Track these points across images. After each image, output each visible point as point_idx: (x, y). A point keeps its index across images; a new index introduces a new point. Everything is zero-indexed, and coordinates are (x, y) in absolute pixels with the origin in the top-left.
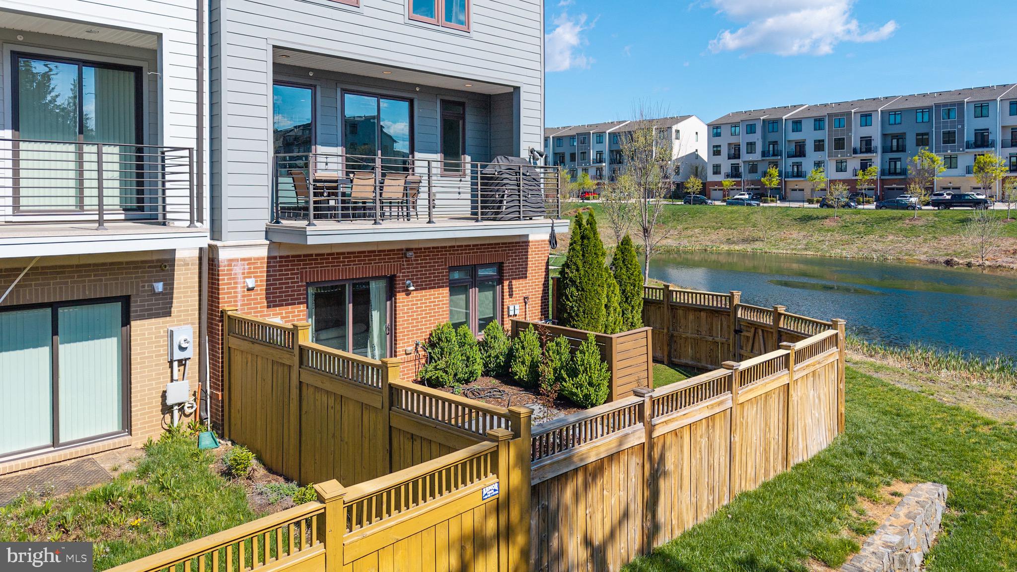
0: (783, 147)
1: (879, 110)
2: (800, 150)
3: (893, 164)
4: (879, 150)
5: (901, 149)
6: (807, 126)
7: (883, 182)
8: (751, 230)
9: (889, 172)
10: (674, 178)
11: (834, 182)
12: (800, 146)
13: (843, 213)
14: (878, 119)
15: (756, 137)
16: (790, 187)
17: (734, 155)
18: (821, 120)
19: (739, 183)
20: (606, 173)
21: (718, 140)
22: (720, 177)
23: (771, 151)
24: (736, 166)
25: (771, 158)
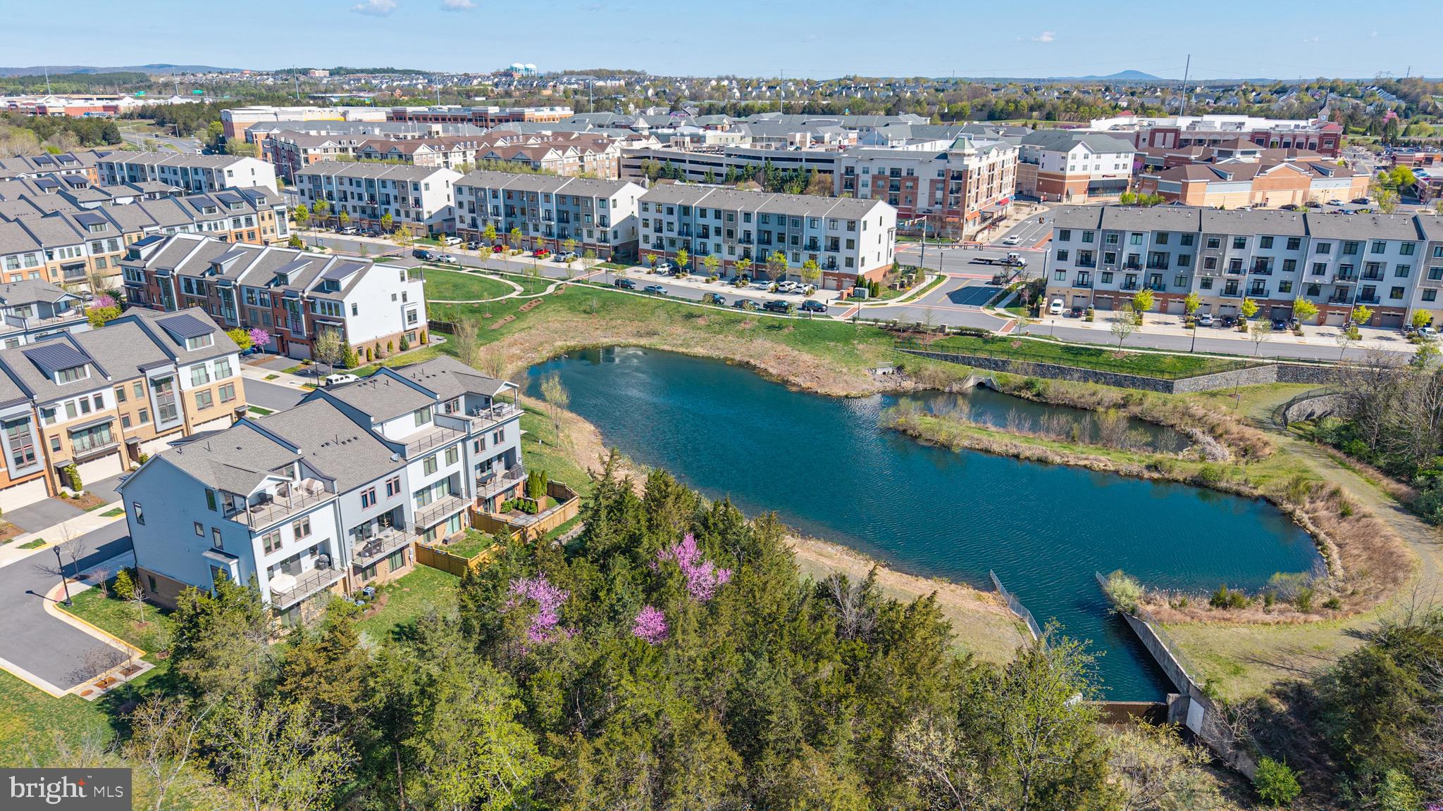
0: (693, 229)
1: (756, 212)
2: (705, 234)
4: (755, 242)
5: (769, 242)
6: (710, 214)
7: (757, 266)
8: (654, 324)
9: (762, 259)
10: (613, 242)
11: (728, 263)
12: (706, 228)
13: (711, 312)
14: (754, 218)
15: (674, 218)
16: (698, 261)
17: (659, 230)
18: (720, 212)
19: (662, 254)
20: (555, 230)
21: (646, 215)
22: (648, 247)
23: (685, 231)
24: (660, 239)
25: (684, 237)
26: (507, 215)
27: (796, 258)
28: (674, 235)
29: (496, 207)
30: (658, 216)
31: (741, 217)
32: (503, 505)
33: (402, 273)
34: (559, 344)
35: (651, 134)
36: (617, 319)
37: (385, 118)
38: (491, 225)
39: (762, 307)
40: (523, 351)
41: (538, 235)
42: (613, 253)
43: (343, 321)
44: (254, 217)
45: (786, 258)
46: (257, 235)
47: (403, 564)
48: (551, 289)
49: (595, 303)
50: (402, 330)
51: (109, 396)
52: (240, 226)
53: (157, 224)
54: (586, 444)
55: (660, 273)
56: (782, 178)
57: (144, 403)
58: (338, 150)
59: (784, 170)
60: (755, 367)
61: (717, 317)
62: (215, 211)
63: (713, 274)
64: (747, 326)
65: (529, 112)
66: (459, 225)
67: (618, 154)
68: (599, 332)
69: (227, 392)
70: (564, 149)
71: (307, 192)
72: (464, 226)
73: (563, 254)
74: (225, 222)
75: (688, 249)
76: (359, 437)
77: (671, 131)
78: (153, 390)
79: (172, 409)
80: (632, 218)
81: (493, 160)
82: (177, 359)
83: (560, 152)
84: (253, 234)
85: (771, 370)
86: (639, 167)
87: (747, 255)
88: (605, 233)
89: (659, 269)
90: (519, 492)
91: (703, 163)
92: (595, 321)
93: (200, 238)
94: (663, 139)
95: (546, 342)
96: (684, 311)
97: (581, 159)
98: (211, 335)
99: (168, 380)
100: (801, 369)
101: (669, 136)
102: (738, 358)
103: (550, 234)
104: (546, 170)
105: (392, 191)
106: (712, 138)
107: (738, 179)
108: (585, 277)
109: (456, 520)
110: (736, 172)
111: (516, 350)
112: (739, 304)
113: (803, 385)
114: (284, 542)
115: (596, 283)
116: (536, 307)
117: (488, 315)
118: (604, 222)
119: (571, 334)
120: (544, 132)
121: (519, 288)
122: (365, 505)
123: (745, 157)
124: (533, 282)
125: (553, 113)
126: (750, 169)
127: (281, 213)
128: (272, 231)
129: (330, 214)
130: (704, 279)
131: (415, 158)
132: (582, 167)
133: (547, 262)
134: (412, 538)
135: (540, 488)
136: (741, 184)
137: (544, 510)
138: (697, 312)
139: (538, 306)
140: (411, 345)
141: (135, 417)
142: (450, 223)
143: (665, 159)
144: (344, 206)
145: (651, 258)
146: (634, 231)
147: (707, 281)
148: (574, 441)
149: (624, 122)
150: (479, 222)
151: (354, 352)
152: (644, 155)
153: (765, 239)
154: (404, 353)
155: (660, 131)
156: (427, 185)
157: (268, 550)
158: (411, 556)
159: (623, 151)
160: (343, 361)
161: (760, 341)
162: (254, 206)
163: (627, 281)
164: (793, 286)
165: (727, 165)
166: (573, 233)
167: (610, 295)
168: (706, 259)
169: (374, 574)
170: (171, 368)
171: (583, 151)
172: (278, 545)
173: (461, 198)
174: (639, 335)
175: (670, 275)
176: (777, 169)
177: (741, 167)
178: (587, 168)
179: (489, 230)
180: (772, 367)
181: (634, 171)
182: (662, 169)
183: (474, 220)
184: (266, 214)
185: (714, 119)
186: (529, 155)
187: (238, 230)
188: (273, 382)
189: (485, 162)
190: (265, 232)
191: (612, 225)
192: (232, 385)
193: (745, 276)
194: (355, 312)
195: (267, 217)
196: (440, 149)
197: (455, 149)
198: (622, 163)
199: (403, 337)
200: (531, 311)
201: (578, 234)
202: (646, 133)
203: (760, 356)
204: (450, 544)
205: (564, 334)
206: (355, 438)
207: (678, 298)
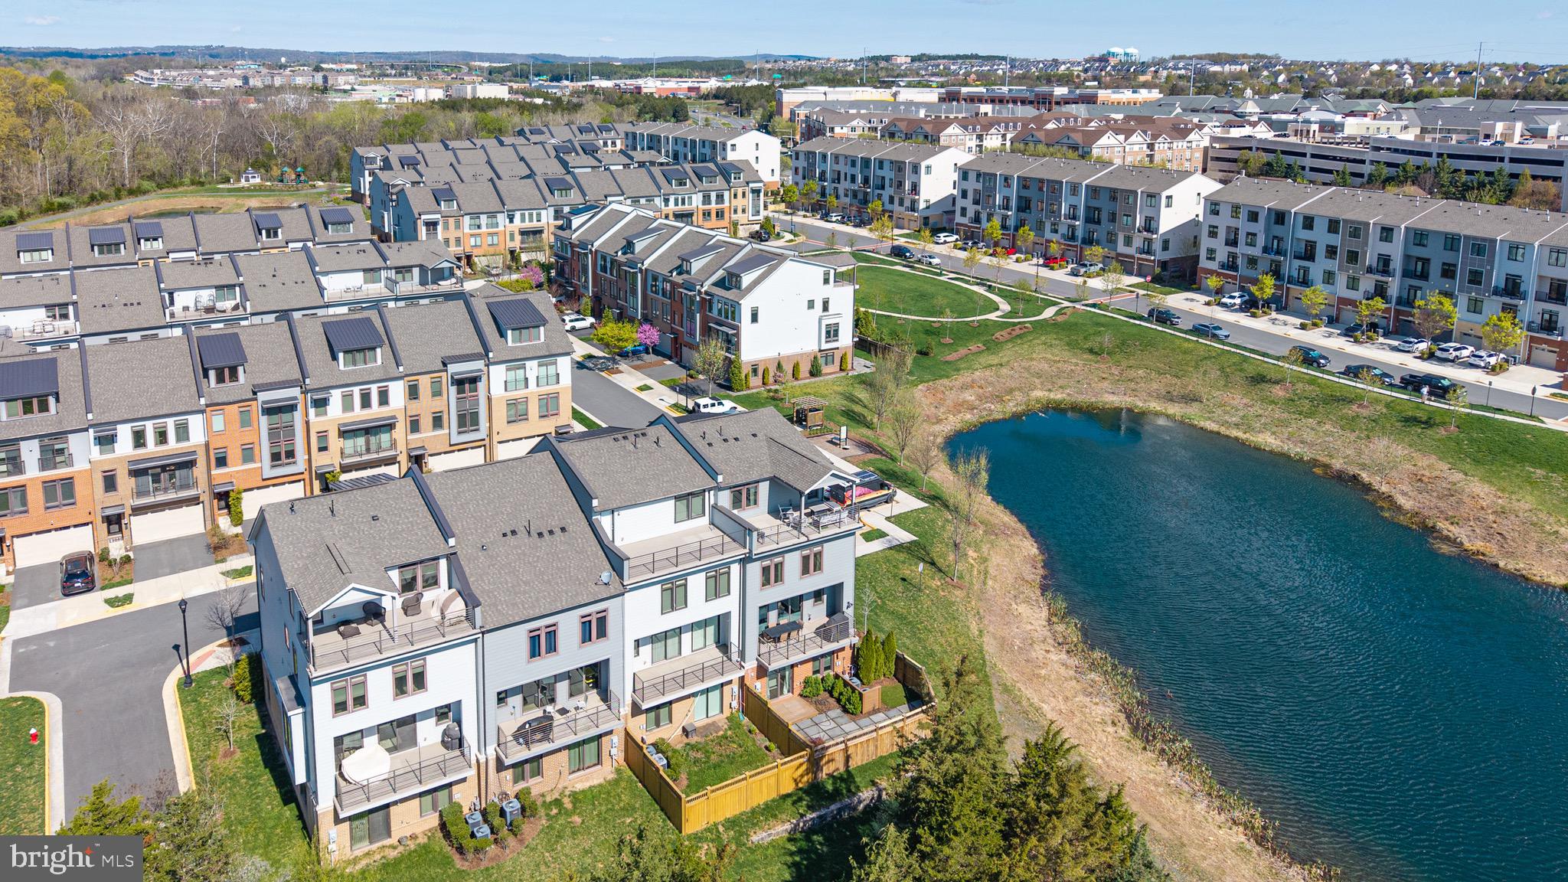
0: (1288, 245)
1: (1403, 227)
2: (1309, 254)
3: (1412, 292)
4: (1398, 273)
5: (1424, 276)
6: (1321, 227)
7: (1398, 312)
8: (1194, 383)
9: (1407, 301)
10: (1160, 255)
11: (1343, 301)
12: (1311, 246)
13: (1300, 378)
14: (1400, 237)
15: (1259, 228)
16: (1292, 294)
17: (1232, 242)
18: (1337, 222)
19: (1234, 278)
20: (1080, 233)
21: (1214, 220)
22: (1213, 266)
23: (1274, 247)
24: (1233, 256)
25: (1273, 257)
26: (1020, 209)
27: (1475, 307)
28: (1256, 251)
29: (1007, 199)
30: (1233, 223)
31: (1374, 234)
32: (807, 682)
33: (827, 274)
34: (1038, 394)
35: (1260, 120)
36: (1139, 367)
37: (937, 100)
38: (996, 222)
39: (1397, 381)
40: (980, 398)
41: (1055, 237)
42: (1158, 270)
43: (737, 328)
44: (726, 194)
45: (1455, 305)
46: (726, 215)
47: (599, 762)
48: (1049, 313)
49: (1107, 339)
50: (816, 349)
51: (397, 391)
52: (710, 204)
53: (623, 194)
54: (1010, 580)
55: (1224, 305)
56: (1464, 184)
57: (438, 404)
58: (866, 129)
59: (1469, 173)
60: (1368, 488)
61: (1307, 387)
62: (685, 184)
63: (1316, 316)
64: (1365, 412)
65: (1103, 94)
66: (958, 219)
67: (1206, 142)
68: (1106, 384)
69: (549, 405)
70: (1128, 134)
71: (801, 171)
72: (965, 221)
73: (1085, 265)
74: (694, 197)
75: (1276, 273)
76: (570, 529)
77: (1292, 117)
78: (453, 390)
79: (475, 417)
80: (1194, 223)
81: (1031, 145)
82: (491, 355)
83: (1121, 137)
84: (723, 212)
85: (1401, 500)
86: (1235, 161)
87: (1380, 291)
88: (1150, 241)
89: (1224, 300)
90: (842, 664)
91: (1335, 158)
92: (1102, 367)
93: (628, 209)
94: (1280, 127)
95: (1020, 389)
96: (1251, 370)
97: (1151, 146)
98: (542, 329)
99: (474, 380)
100: (1464, 511)
101: (1287, 122)
102: (1337, 464)
103: (1073, 238)
104: (1098, 158)
105: (888, 173)
106: (1353, 126)
107: (1388, 180)
108: (1105, 300)
109: (715, 696)
110: (1386, 171)
111: (969, 396)
112: (1354, 371)
113: (1467, 545)
114: (371, 698)
115: (1119, 311)
116: (1019, 336)
117: (948, 340)
118: (1150, 226)
119: (1060, 382)
120: (1114, 116)
121: (1005, 307)
122: (535, 652)
123: (1404, 152)
124: (1028, 300)
125: (1135, 96)
126: (1410, 168)
127: (756, 192)
128: (744, 211)
129: (818, 197)
130: (1298, 321)
131: (942, 139)
132: (1151, 157)
133: (1060, 275)
134: (619, 721)
135: (880, 664)
136: (1391, 189)
137: (875, 711)
138: (1273, 376)
139: (1019, 334)
140: (825, 370)
141: (426, 422)
142: (950, 217)
143: (1273, 151)
144: (836, 189)
145: (1212, 282)
146: (1196, 242)
147: (1303, 327)
148: (991, 571)
149: (1227, 107)
150: (984, 217)
151: (746, 370)
152: (1245, 145)
153: (1417, 271)
154: (813, 380)
155: (1274, 117)
156: (928, 167)
157: (340, 707)
158: (614, 751)
159: (1214, 139)
160: (728, 380)
161: (1385, 442)
162: (728, 182)
163: (1167, 312)
164: (1465, 353)
165: (1372, 162)
166: (1104, 238)
167: (1134, 330)
168: (1308, 291)
169: (538, 772)
170: (479, 364)
171: (1155, 137)
172: (361, 701)
173: (965, 185)
174: (1169, 398)
175: (1241, 310)
176: (1456, 171)
177: (1397, 166)
178: (1157, 158)
179: (993, 227)
180: (1404, 494)
181: (1226, 165)
182: (1269, 164)
183: (977, 214)
184: (740, 191)
185: (1363, 104)
186: (1078, 138)
187: (707, 207)
188: (643, 395)
189: (1022, 146)
190: (735, 211)
191: (1163, 229)
192: (556, 396)
193: (1373, 327)
194: (755, 318)
195: (740, 195)
196: (974, 130)
197: (993, 131)
198: (1211, 154)
199: (815, 358)
200: (1010, 340)
201: (1111, 240)
202: (1255, 118)
203: (1380, 470)
204: (694, 739)
205: (1050, 381)
206: (563, 529)
207: (1245, 349)
